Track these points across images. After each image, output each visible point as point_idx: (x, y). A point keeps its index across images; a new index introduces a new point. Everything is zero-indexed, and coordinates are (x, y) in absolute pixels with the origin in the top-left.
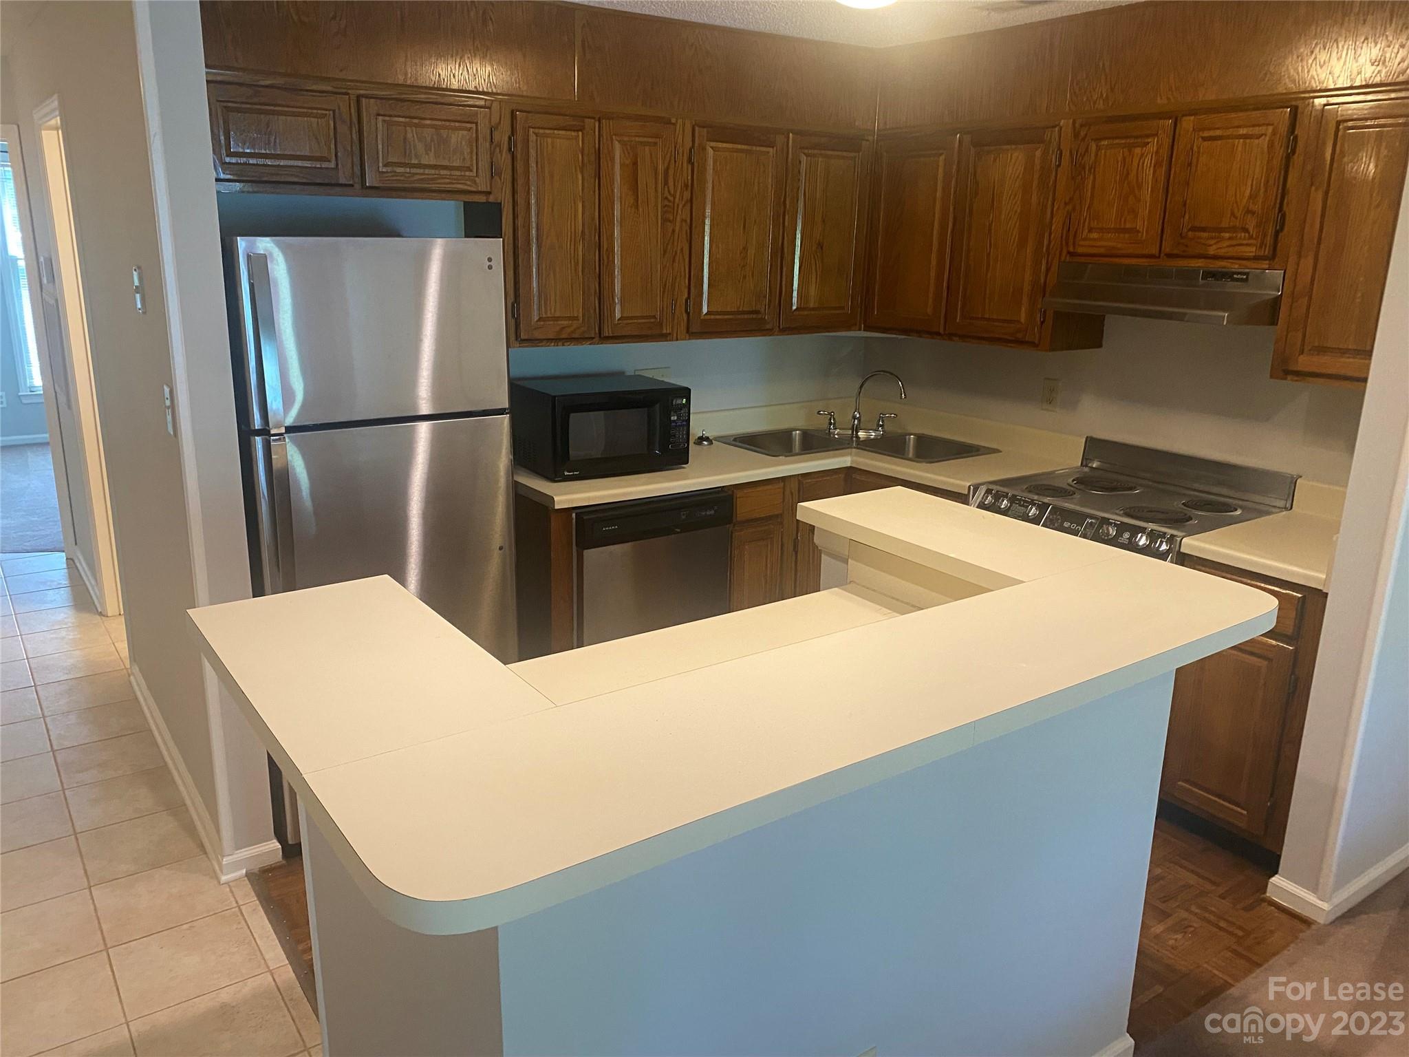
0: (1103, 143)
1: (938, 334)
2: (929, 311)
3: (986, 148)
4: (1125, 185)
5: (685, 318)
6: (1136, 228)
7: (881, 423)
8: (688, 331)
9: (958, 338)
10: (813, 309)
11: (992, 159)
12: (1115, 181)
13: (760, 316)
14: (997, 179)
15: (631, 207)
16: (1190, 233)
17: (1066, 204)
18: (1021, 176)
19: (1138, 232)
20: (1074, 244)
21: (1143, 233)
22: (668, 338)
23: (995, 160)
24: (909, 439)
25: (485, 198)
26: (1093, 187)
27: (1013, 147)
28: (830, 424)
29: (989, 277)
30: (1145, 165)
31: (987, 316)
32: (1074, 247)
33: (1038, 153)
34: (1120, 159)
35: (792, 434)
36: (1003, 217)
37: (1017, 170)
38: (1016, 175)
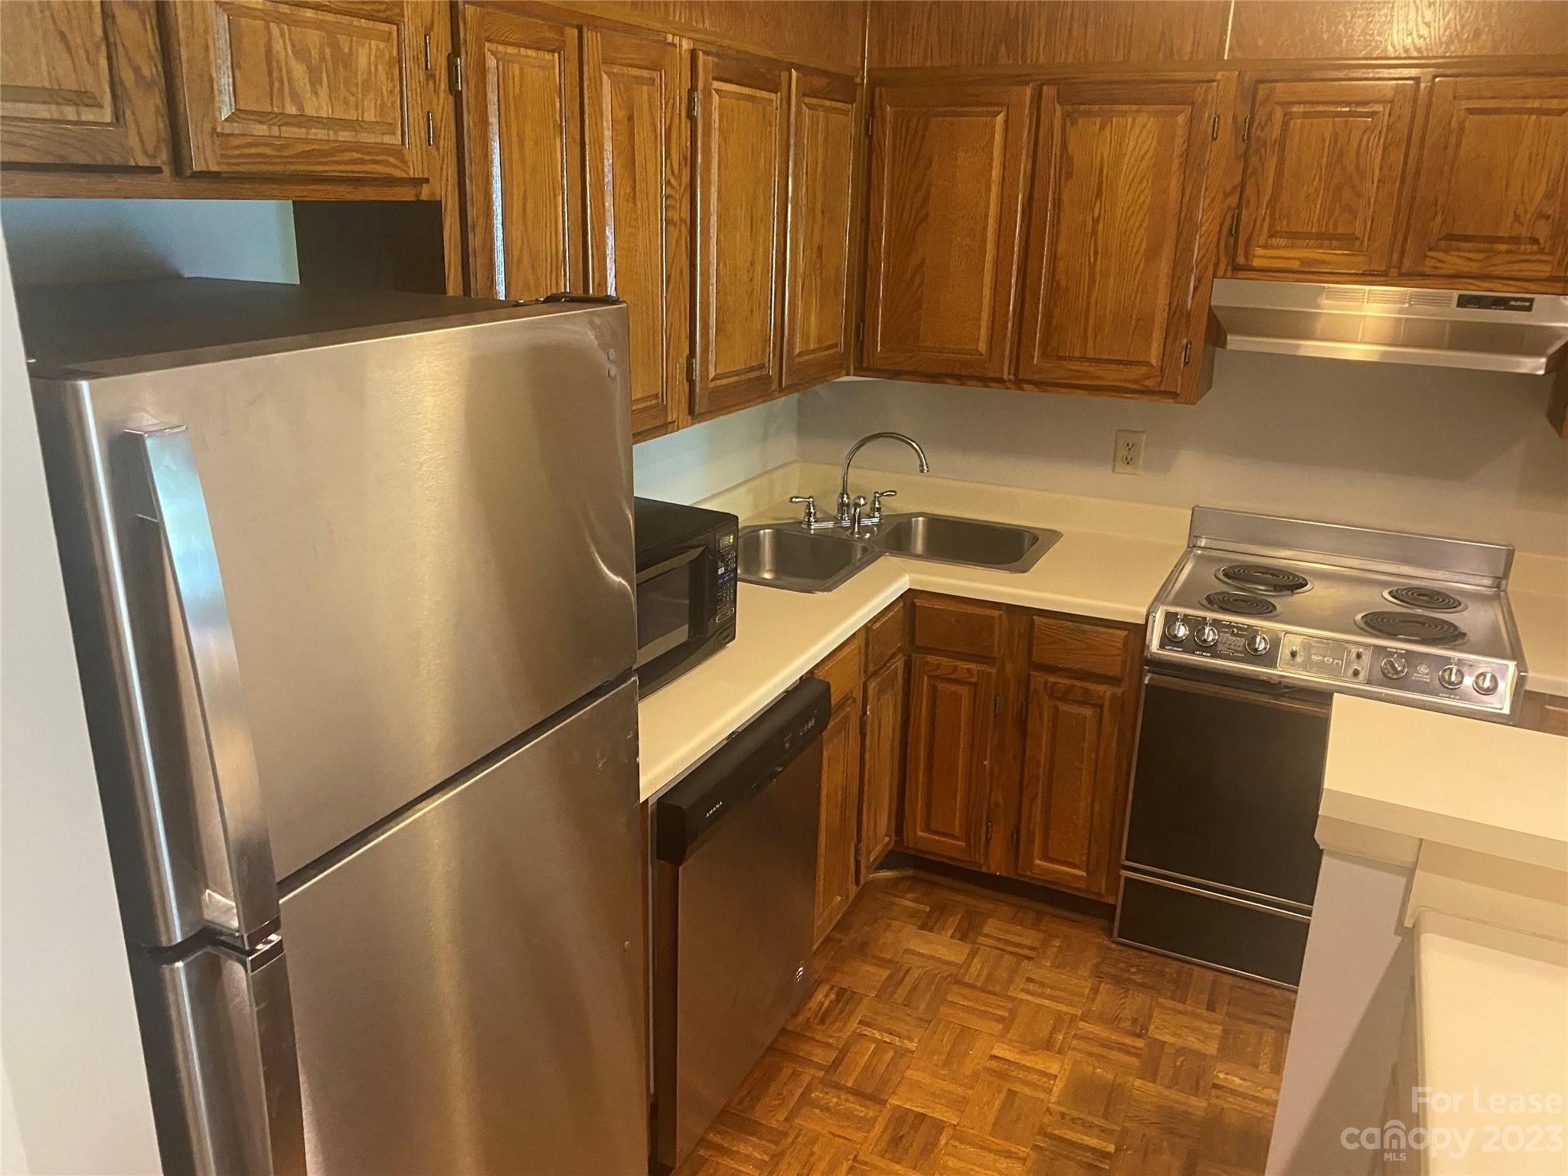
0: (1295, 109)
1: (1000, 381)
2: (982, 347)
3: (1082, 107)
4: (1337, 171)
5: (687, 389)
6: (1354, 233)
7: (877, 506)
8: (691, 411)
9: (1032, 386)
10: (814, 351)
11: (1098, 125)
12: (1320, 165)
13: (764, 372)
14: (1106, 158)
15: (628, 201)
16: (1442, 242)
17: (1226, 195)
18: (1150, 153)
19: (1357, 238)
20: (1246, 253)
21: (1363, 241)
22: (669, 429)
23: (1102, 127)
24: (917, 521)
25: (413, 192)
26: (1279, 172)
27: (1134, 108)
28: (809, 514)
29: (1093, 299)
30: (1371, 143)
31: (1090, 354)
32: (1247, 258)
33: (1181, 119)
34: (1327, 135)
35: (758, 536)
36: (1119, 212)
37: (1144, 142)
38: (1143, 152)
